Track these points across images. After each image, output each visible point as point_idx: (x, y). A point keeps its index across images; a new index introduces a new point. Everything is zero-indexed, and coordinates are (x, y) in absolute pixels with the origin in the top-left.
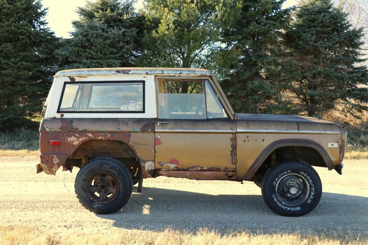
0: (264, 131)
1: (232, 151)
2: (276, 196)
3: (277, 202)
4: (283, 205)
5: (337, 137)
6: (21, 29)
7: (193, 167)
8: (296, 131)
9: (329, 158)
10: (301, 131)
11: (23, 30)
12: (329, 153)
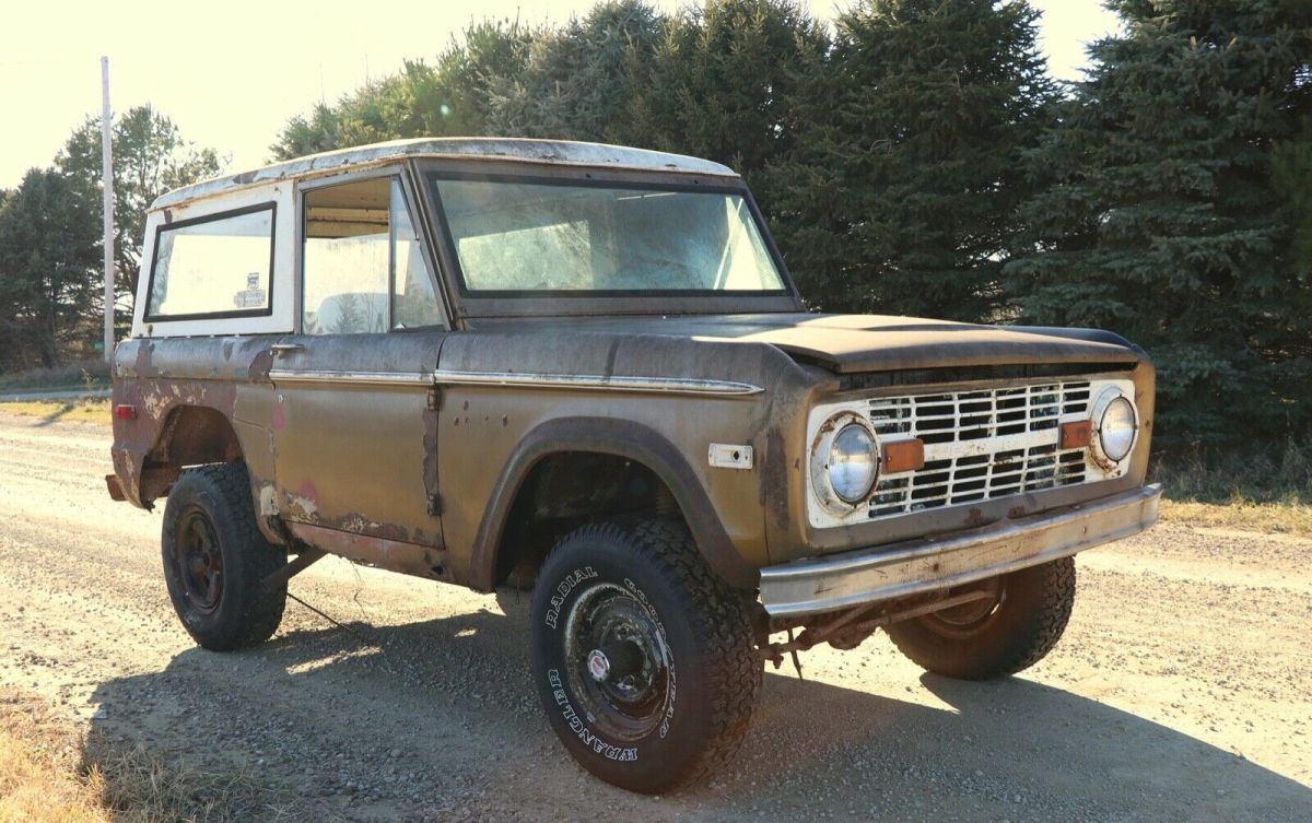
0: (504, 379)
1: (426, 462)
2: (564, 677)
3: (563, 708)
4: (586, 724)
5: (751, 412)
6: (927, 88)
7: (350, 518)
8: (595, 381)
9: (715, 521)
10: (616, 382)
11: (936, 92)
12: (713, 497)
